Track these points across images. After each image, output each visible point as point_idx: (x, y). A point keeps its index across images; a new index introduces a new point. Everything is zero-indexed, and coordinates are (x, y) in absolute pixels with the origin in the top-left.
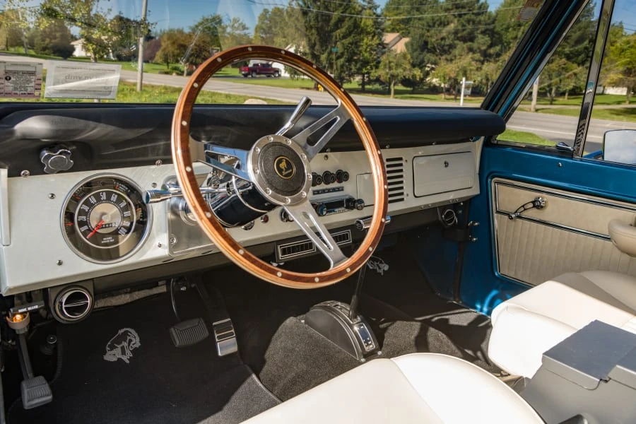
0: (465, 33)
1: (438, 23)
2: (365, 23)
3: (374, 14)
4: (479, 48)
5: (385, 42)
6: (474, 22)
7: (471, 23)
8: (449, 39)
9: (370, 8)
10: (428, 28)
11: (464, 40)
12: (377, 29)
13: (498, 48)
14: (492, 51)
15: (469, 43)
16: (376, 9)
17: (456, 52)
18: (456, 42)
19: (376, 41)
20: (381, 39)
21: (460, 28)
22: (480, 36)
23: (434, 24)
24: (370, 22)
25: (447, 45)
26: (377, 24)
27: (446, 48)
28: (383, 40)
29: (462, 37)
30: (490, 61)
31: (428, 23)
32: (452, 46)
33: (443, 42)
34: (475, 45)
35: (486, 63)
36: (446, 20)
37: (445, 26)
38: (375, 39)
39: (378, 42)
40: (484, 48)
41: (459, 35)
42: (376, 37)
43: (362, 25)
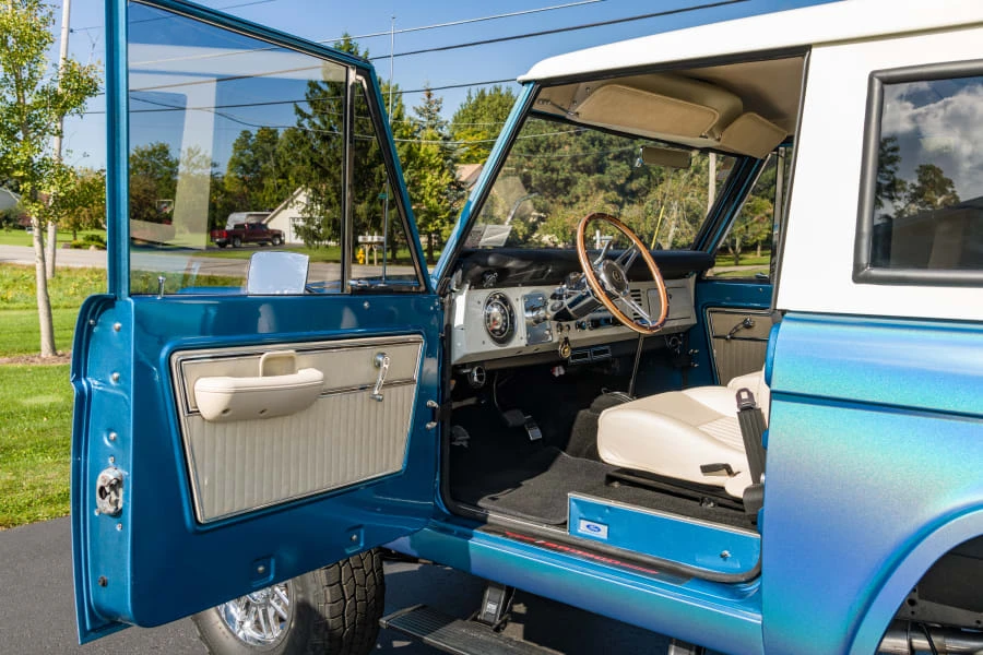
0: (588, 159)
1: (544, 145)
2: (426, 150)
3: (440, 135)
4: (613, 182)
5: (462, 179)
6: (601, 143)
7: (597, 143)
8: (563, 169)
9: (433, 127)
10: (527, 155)
11: (588, 171)
12: (446, 159)
13: (642, 181)
14: (634, 185)
15: (597, 175)
16: (442, 128)
17: (578, 190)
18: (575, 174)
19: (446, 179)
20: (454, 176)
21: (579, 151)
22: (612, 163)
23: (538, 147)
24: (434, 149)
25: (562, 180)
26: (446, 153)
27: (561, 184)
28: (457, 176)
29: (584, 165)
30: (633, 203)
31: (527, 146)
32: (569, 182)
33: (555, 176)
34: (606, 178)
35: (626, 206)
36: (556, 141)
37: (555, 149)
38: (444, 175)
39: (449, 180)
40: (622, 181)
41: (580, 163)
42: (447, 172)
43: (422, 153)
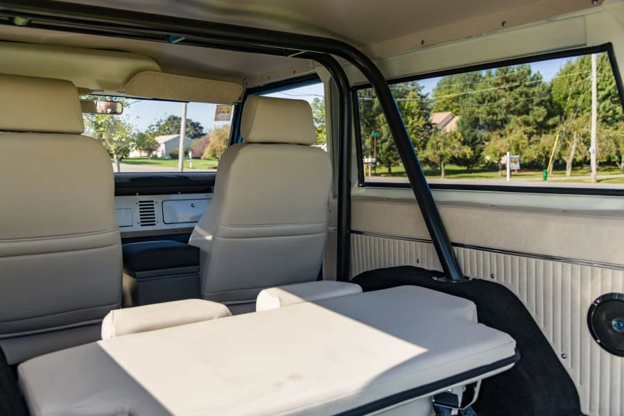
0: (518, 106)
1: (488, 98)
2: (409, 104)
3: (419, 95)
4: (535, 120)
5: (432, 122)
6: (527, 95)
7: (524, 95)
8: (501, 113)
9: (414, 90)
10: (477, 105)
11: (519, 113)
12: (422, 109)
13: (557, 118)
14: (550, 122)
15: (525, 116)
16: (420, 90)
17: (510, 126)
18: (509, 116)
19: (422, 122)
20: (427, 120)
21: (511, 101)
22: (535, 108)
23: (484, 100)
24: (414, 104)
25: (500, 120)
26: (422, 106)
27: (499, 123)
28: (429, 120)
29: (515, 110)
30: (548, 133)
31: (477, 99)
32: (505, 121)
33: (495, 117)
34: (530, 118)
35: (543, 135)
36: (496, 95)
37: (495, 101)
38: (420, 120)
39: (424, 122)
40: (540, 119)
41: (512, 109)
42: (422, 117)
43: (406, 107)
